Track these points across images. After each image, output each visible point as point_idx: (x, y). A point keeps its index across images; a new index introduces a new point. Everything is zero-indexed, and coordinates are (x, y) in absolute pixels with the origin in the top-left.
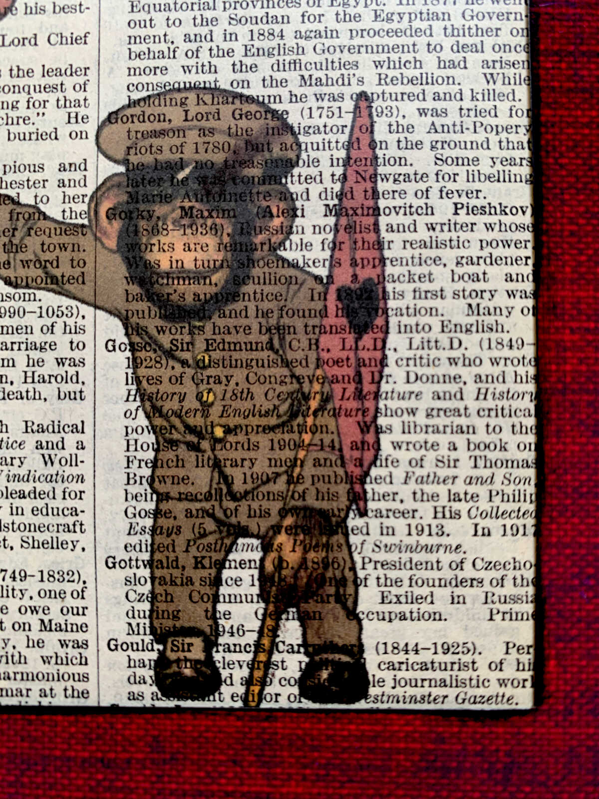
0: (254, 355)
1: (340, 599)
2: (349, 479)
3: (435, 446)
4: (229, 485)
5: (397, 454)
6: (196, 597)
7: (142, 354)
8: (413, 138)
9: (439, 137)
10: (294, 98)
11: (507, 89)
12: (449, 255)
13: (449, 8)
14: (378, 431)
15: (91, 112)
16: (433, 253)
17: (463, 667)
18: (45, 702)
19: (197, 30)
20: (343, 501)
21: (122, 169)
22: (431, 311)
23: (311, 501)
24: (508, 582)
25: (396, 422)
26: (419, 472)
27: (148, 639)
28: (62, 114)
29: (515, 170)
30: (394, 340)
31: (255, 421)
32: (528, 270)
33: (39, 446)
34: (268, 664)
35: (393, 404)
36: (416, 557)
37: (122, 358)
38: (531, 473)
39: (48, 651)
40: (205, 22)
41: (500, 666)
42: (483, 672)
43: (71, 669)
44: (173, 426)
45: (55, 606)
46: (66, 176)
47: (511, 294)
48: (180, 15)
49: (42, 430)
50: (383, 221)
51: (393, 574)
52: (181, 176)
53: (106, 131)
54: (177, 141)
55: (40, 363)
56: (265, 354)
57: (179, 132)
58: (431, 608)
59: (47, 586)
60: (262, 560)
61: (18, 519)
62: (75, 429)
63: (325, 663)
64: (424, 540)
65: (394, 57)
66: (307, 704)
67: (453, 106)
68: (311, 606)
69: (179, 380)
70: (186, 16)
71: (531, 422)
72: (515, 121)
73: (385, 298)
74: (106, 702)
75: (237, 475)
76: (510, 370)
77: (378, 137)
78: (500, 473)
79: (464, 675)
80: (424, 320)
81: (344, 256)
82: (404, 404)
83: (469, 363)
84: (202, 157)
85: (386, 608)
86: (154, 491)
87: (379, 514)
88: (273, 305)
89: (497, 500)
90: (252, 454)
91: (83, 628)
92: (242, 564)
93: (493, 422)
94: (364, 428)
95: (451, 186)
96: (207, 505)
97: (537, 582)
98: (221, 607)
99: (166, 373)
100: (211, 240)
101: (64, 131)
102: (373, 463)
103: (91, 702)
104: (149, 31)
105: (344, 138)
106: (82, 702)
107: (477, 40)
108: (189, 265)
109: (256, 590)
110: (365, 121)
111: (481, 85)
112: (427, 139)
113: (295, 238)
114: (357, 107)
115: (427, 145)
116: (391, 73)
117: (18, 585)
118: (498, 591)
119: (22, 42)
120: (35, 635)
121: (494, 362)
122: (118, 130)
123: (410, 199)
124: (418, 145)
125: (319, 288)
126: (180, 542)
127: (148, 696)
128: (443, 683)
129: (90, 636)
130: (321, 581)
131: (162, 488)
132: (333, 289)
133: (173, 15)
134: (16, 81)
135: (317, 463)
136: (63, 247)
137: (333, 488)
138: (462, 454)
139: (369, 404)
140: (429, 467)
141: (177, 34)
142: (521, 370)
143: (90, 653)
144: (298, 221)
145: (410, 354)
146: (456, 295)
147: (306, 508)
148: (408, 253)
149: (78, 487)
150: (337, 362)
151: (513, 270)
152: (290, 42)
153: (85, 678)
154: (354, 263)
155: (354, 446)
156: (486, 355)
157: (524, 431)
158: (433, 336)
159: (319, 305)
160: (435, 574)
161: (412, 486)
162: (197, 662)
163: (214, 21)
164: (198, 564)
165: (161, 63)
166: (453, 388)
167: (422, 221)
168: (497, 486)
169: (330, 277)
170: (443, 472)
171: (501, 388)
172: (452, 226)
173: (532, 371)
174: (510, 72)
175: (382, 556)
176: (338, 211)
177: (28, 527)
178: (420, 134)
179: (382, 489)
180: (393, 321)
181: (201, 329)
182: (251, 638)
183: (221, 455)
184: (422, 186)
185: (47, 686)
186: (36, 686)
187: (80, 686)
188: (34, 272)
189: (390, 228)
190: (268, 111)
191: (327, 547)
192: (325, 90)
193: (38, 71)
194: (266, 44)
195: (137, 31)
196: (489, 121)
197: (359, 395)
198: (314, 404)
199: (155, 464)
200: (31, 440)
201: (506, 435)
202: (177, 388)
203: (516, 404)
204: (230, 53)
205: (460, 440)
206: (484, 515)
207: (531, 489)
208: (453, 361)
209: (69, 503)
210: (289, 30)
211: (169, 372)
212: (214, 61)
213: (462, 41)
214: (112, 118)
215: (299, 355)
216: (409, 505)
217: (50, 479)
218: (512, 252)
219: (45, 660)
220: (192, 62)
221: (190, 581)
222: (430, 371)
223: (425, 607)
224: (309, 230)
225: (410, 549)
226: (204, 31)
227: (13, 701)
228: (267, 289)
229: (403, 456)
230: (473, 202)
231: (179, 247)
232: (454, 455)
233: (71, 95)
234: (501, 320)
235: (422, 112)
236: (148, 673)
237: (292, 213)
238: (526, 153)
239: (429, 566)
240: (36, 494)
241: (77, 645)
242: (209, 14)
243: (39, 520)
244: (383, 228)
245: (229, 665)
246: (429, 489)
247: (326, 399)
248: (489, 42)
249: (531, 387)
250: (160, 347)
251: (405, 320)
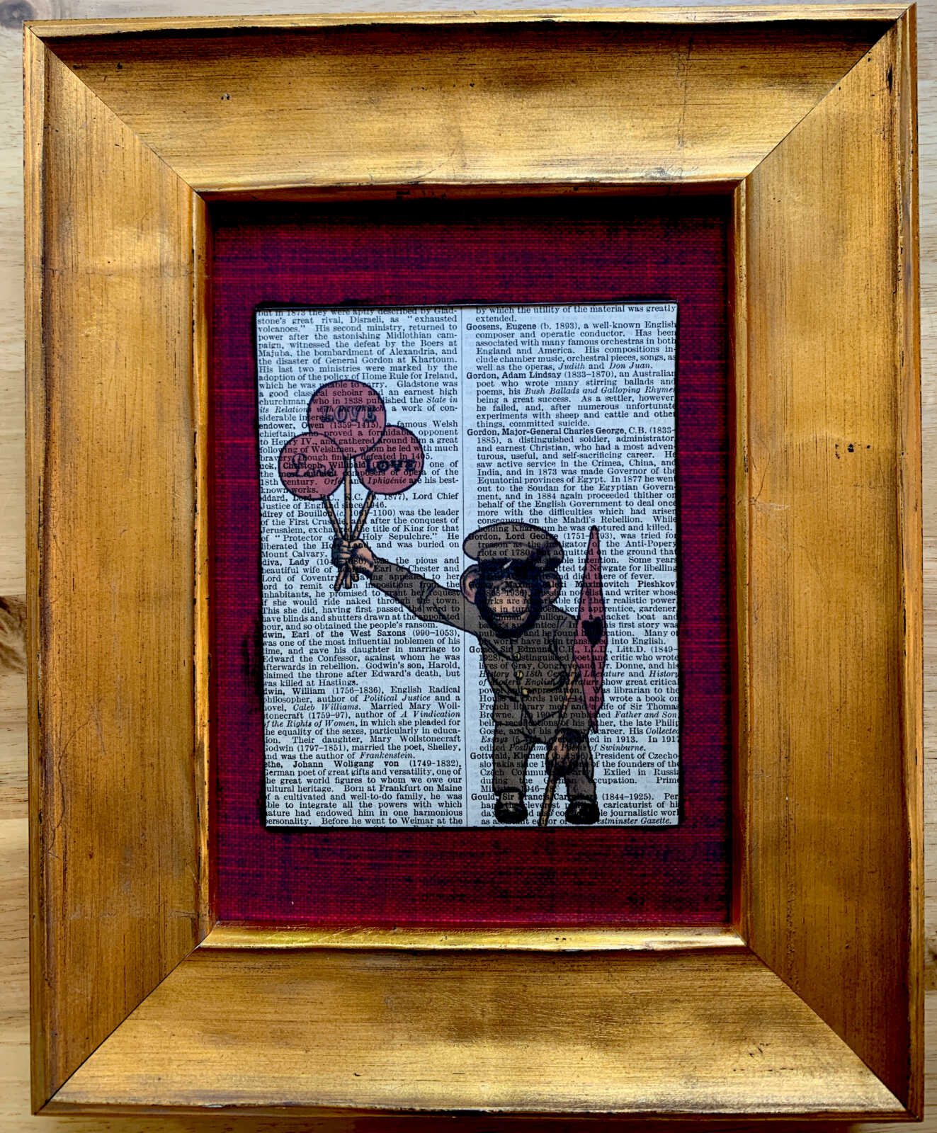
0: (542, 654)
1: (585, 773)
2: (589, 715)
3: (630, 699)
4: (531, 718)
5: (612, 703)
6: (515, 772)
7: (487, 654)
8: (619, 549)
9: (631, 548)
10: (560, 529)
11: (665, 524)
12: (636, 606)
13: (637, 483)
14: (603, 692)
15: (460, 533)
16: (628, 605)
17: (645, 805)
18: (440, 825)
19: (513, 493)
20: (587, 725)
21: (476, 562)
22: (628, 633)
23: (571, 726)
24: (666, 765)
25: (611, 687)
26: (623, 711)
27: (492, 793)
28: (446, 534)
29: (668, 564)
30: (610, 647)
31: (543, 687)
32: (674, 614)
33: (437, 699)
34: (550, 805)
35: (610, 679)
36: (621, 753)
37: (478, 655)
38: (677, 711)
39: (442, 801)
40: (517, 489)
41: (662, 805)
42: (655, 808)
43: (453, 809)
44: (502, 689)
45: (445, 778)
46: (448, 565)
47: (666, 625)
48: (504, 485)
49: (438, 691)
50: (604, 590)
51: (610, 761)
52: (505, 566)
53: (468, 543)
54: (503, 549)
55: (437, 658)
56: (547, 654)
57: (505, 544)
58: (629, 777)
59: (441, 768)
60: (547, 754)
61: (426, 735)
62: (455, 690)
63: (578, 804)
64: (625, 744)
65: (610, 508)
66: (569, 824)
67: (638, 533)
68: (571, 777)
69: (505, 666)
70: (507, 486)
71: (676, 687)
72: (669, 540)
73: (606, 626)
74: (471, 825)
75: (534, 713)
76: (666, 662)
77: (601, 549)
78: (661, 712)
79: (645, 810)
80: (624, 638)
81: (586, 606)
82: (615, 679)
83: (646, 658)
84: (516, 557)
85: (607, 777)
86: (494, 720)
87: (603, 732)
88: (551, 630)
89: (660, 725)
90: (542, 703)
91: (460, 789)
92: (537, 756)
93: (658, 687)
94: (596, 690)
95: (637, 572)
96: (520, 728)
97: (680, 764)
98: (527, 777)
99: (499, 663)
100: (520, 598)
101: (447, 543)
102: (601, 707)
103: (464, 825)
104: (489, 493)
105: (585, 549)
106: (459, 825)
107: (650, 500)
108: (510, 610)
109: (544, 769)
110: (595, 540)
111: (652, 522)
112: (626, 549)
113: (561, 597)
114: (591, 533)
115: (625, 552)
116: (608, 516)
117: (427, 768)
118: (661, 769)
119: (424, 497)
120: (435, 793)
121: (658, 658)
122: (473, 542)
123: (617, 579)
124: (621, 552)
125: (574, 622)
126: (507, 745)
127: (491, 822)
128: (635, 814)
129: (463, 793)
130: (576, 764)
131: (498, 719)
132: (580, 622)
133: (500, 485)
134: (421, 517)
135: (573, 707)
136: (448, 601)
137: (581, 720)
138: (644, 703)
139: (599, 679)
140: (628, 709)
141: (502, 495)
142: (671, 662)
143: (463, 801)
144: (563, 589)
145: (618, 654)
146: (640, 626)
147: (568, 729)
148: (616, 605)
149: (458, 719)
150: (583, 658)
151: (667, 613)
152: (558, 500)
153: (461, 813)
154: (590, 610)
155: (591, 699)
156: (654, 655)
157: (672, 691)
158: (629, 645)
159: (574, 630)
160: (631, 761)
161: (620, 718)
162: (516, 804)
163: (521, 488)
164: (516, 756)
165: (494, 509)
166: (639, 671)
167: (623, 590)
168: (660, 718)
169: (579, 616)
170: (634, 712)
171: (661, 671)
172: (638, 592)
173: (676, 662)
174: (666, 516)
175: (605, 752)
176: (583, 585)
177: (432, 739)
178: (622, 547)
179: (605, 720)
180: (610, 638)
181: (516, 641)
182: (542, 792)
183: (526, 703)
184: (623, 573)
185: (441, 818)
186: (436, 818)
187: (458, 818)
188: (434, 613)
189: (608, 593)
190: (548, 534)
191: (579, 748)
192: (575, 524)
193: (433, 512)
194: (547, 501)
195: (482, 493)
196: (656, 540)
197: (594, 674)
198: (571, 679)
199: (494, 708)
200: (433, 696)
201: (664, 693)
202: (504, 670)
203: (669, 678)
204: (529, 505)
205: (642, 696)
206: (654, 732)
207: (677, 719)
208: (638, 658)
209: (452, 727)
210: (558, 494)
211: (501, 662)
212: (521, 509)
213: (643, 500)
214: (471, 536)
215: (564, 654)
216: (619, 727)
217: (442, 715)
218: (667, 605)
219: (440, 805)
220: (510, 509)
221: (512, 765)
222: (627, 662)
223: (626, 777)
224: (568, 594)
225: (618, 748)
226: (516, 493)
227: (425, 825)
228: (548, 622)
229: (615, 704)
230: (648, 581)
231: (505, 601)
232: (639, 703)
233: (450, 525)
234: (661, 638)
235: (623, 536)
236: (492, 811)
237: (560, 585)
238: (674, 556)
239: (627, 756)
240: (435, 723)
241: (456, 797)
242: (518, 485)
243: (437, 735)
244: (604, 593)
245: (531, 806)
246: (628, 720)
247: (578, 676)
248: (656, 500)
249: (676, 670)
250: (496, 650)
251: (615, 638)
